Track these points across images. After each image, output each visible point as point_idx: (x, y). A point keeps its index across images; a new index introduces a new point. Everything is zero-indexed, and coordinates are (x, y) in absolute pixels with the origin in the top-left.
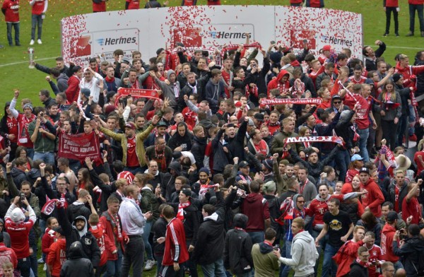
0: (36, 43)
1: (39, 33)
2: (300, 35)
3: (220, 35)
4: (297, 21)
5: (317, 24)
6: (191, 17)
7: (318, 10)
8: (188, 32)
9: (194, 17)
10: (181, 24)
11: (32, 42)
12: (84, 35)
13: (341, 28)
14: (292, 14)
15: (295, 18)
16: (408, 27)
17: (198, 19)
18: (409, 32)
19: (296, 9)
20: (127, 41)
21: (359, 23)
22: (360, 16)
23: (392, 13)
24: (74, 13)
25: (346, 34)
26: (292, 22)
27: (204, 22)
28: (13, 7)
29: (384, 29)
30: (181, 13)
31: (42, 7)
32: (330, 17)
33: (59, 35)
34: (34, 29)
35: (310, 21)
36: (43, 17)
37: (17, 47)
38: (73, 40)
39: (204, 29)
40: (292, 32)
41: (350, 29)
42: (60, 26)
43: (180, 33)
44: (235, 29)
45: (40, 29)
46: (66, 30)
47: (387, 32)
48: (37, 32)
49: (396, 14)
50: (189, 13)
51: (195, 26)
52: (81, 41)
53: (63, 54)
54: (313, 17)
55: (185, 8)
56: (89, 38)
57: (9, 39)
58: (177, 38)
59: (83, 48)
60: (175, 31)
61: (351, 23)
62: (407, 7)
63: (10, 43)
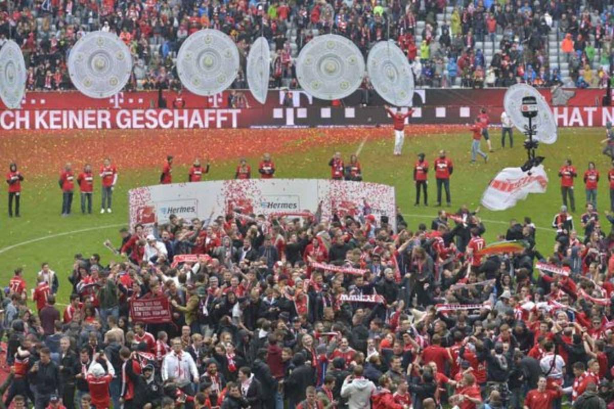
0: (106, 212)
1: (109, 203)
2: (340, 206)
3: (270, 205)
4: (338, 193)
5: (355, 195)
6: (244, 189)
7: (356, 183)
8: (241, 202)
9: (247, 189)
10: (235, 195)
11: (103, 211)
12: (149, 204)
13: (377, 199)
14: (333, 187)
15: (336, 191)
16: (436, 199)
17: (250, 191)
18: (437, 203)
19: (336, 182)
20: (187, 210)
21: (393, 194)
22: (393, 188)
23: (422, 186)
24: (140, 186)
25: (381, 204)
26: (333, 194)
27: (255, 193)
28: (87, 179)
29: (415, 200)
30: (234, 186)
31: (112, 180)
32: (367, 190)
33: (126, 204)
34: (104, 199)
35: (349, 193)
36: (112, 189)
37: (89, 215)
38: (139, 209)
39: (255, 199)
40: (333, 203)
41: (385, 200)
42: (127, 197)
43: (234, 203)
44: (283, 200)
45: (109, 199)
46: (132, 200)
47: (418, 202)
48: (107, 202)
49: (425, 187)
50: (242, 185)
51: (247, 197)
52: (147, 210)
53: (129, 221)
54: (351, 189)
55: (238, 181)
56: (153, 207)
57: (83, 207)
58: (231, 207)
59: (148, 216)
60: (230, 202)
61: (385, 194)
62: (435, 181)
63: (83, 211)
